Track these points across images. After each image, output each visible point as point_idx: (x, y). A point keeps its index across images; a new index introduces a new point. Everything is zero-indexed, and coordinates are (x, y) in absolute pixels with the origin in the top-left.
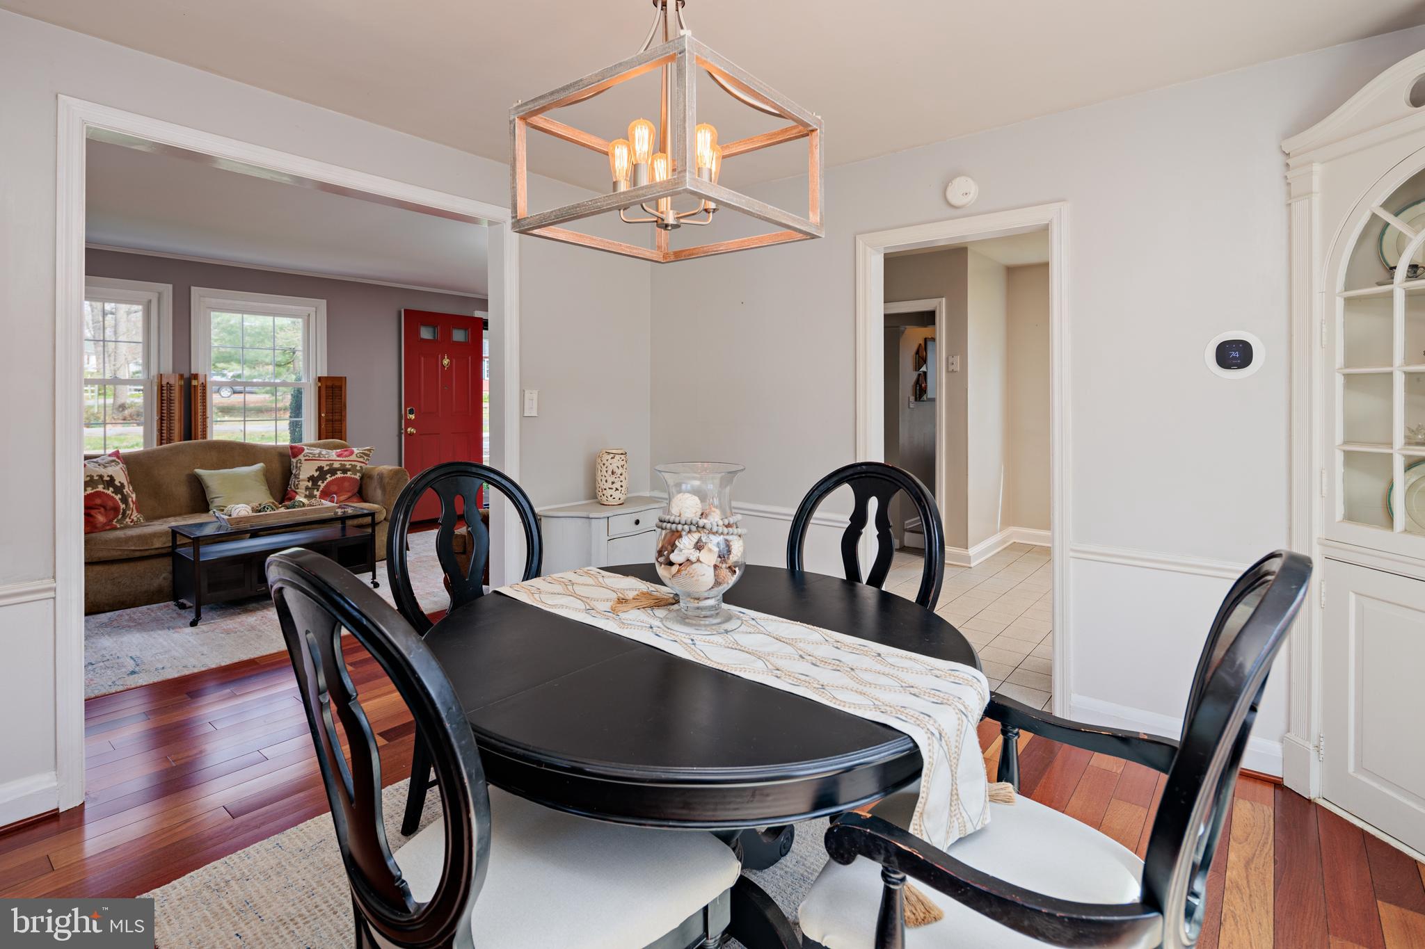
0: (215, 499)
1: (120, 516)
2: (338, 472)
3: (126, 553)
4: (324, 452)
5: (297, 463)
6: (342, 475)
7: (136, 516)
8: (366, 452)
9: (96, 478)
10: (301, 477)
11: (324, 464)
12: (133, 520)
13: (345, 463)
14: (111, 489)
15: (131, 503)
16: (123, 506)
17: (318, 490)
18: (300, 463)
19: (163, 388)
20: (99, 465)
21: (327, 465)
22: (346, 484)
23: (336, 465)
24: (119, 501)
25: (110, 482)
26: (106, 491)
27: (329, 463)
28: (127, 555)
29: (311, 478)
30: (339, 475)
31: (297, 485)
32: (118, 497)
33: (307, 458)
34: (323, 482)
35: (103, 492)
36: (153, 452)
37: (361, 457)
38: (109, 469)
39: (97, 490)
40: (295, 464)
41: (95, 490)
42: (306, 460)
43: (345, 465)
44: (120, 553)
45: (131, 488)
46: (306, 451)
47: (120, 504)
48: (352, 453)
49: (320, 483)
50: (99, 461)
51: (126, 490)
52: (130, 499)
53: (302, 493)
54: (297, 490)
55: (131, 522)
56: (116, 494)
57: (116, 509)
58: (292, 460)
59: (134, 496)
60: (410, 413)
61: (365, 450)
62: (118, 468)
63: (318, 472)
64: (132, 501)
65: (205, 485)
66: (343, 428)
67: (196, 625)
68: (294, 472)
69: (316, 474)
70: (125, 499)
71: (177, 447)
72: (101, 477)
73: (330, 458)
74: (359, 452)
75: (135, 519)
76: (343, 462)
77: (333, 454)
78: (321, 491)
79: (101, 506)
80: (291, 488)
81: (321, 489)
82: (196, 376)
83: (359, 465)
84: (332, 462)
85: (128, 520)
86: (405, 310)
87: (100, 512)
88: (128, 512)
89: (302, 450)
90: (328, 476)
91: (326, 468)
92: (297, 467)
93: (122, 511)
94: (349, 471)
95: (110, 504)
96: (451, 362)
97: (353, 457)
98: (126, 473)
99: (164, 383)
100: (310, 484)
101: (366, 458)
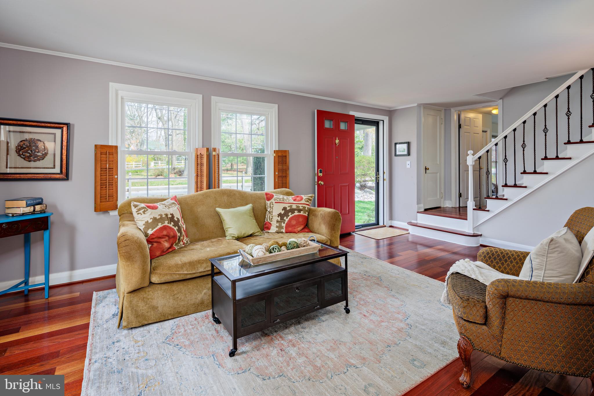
0: (228, 229)
1: (177, 241)
2: (296, 211)
3: (182, 276)
4: (285, 197)
5: (270, 204)
6: (298, 214)
7: (186, 240)
8: (310, 198)
9: (164, 216)
10: (274, 214)
11: (287, 206)
12: (184, 243)
13: (299, 205)
14: (172, 223)
15: (183, 232)
16: (179, 234)
17: (284, 223)
18: (272, 204)
19: (198, 157)
20: (166, 207)
21: (289, 207)
22: (301, 220)
23: (294, 207)
24: (177, 231)
25: (172, 219)
26: (169, 225)
27: (289, 205)
28: (182, 277)
29: (280, 215)
30: (296, 213)
31: (271, 219)
32: (176, 229)
33: (276, 201)
34: (287, 218)
35: (168, 226)
36: (194, 196)
37: (307, 201)
38: (171, 209)
39: (165, 224)
40: (269, 205)
41: (163, 225)
42: (276, 202)
43: (299, 207)
44: (178, 276)
45: (183, 221)
46: (275, 197)
47: (177, 233)
48: (302, 199)
49: (285, 218)
50: (166, 204)
51: (180, 223)
52: (182, 229)
53: (275, 224)
54: (271, 222)
55: (183, 244)
56: (175, 227)
57: (175, 237)
58: (267, 202)
59: (184, 226)
60: (320, 173)
61: (309, 197)
62: (176, 208)
63: (284, 211)
64: (184, 230)
65: (222, 219)
66: (288, 181)
67: (234, 355)
68: (269, 210)
69: (283, 212)
70: (179, 230)
71: (206, 193)
72: (167, 215)
73: (290, 202)
74: (306, 198)
75: (185, 242)
76: (298, 205)
77: (290, 199)
78: (287, 224)
79: (166, 236)
80: (267, 220)
81: (286, 223)
82: (214, 150)
83: (307, 206)
84: (291, 204)
85: (181, 243)
86: (317, 110)
87: (166, 240)
88: (181, 238)
89: (273, 196)
90: (290, 214)
91: (288, 208)
92: (270, 207)
93: (178, 238)
94: (302, 211)
95: (172, 234)
96: (340, 141)
97: (303, 202)
98: (180, 211)
99: (199, 154)
100: (279, 219)
101: (310, 202)
